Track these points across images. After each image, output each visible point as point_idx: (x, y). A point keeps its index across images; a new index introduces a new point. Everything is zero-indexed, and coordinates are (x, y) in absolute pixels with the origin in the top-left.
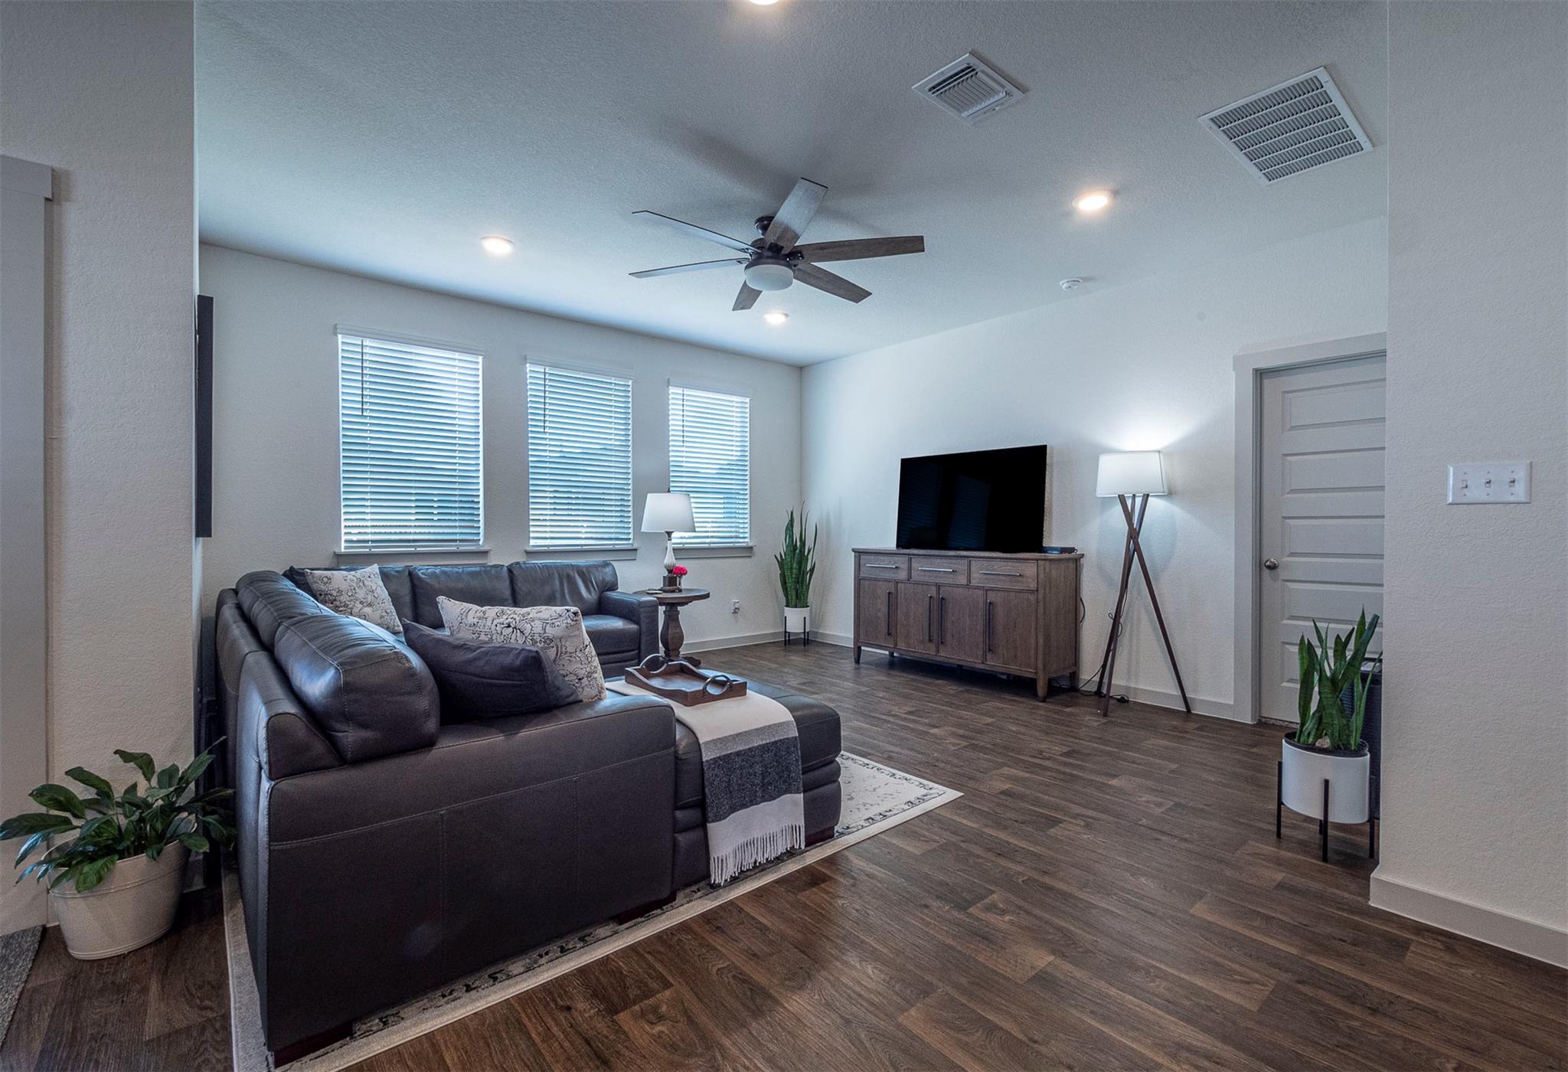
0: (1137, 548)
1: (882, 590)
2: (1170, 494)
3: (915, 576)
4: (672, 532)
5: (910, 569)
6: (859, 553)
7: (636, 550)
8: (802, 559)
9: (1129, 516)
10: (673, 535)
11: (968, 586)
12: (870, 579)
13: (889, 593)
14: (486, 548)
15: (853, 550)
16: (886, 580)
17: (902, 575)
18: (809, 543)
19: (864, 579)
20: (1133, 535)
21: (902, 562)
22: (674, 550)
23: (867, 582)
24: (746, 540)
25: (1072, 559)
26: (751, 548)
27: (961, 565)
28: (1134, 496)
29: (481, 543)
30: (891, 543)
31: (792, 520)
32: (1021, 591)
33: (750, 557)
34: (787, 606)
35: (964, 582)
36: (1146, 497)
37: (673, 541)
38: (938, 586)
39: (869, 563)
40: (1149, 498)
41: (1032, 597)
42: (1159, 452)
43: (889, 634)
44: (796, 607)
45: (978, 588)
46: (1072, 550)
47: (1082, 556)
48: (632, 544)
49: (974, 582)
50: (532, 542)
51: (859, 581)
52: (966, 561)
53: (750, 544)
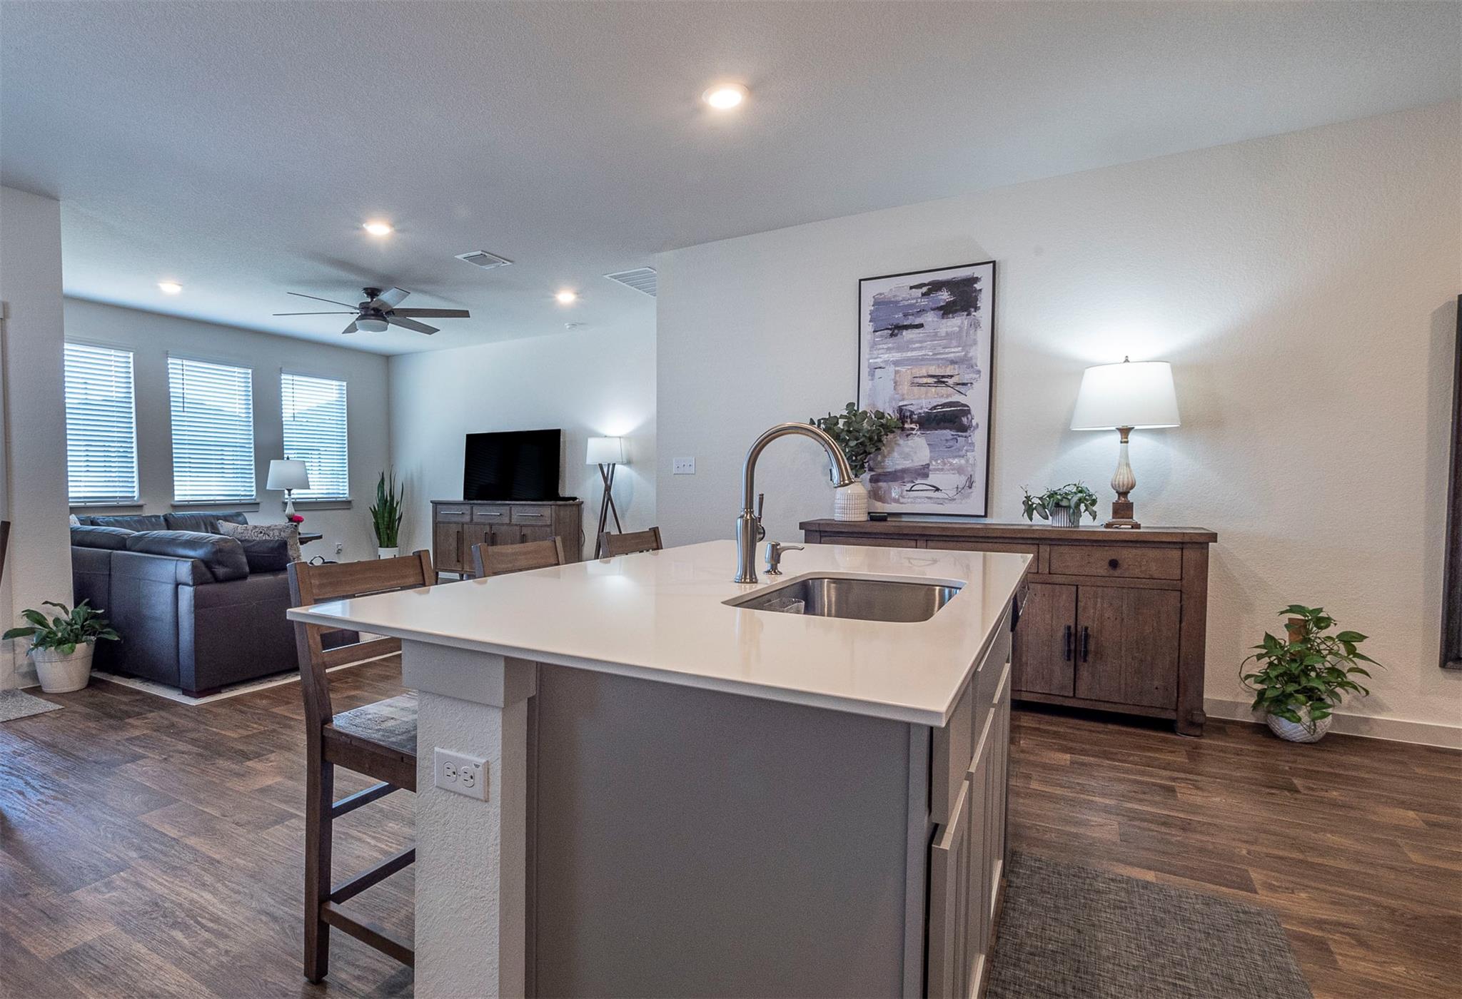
0: (610, 499)
1: (454, 529)
2: (629, 463)
3: (475, 520)
4: (291, 490)
5: (472, 514)
6: (436, 504)
7: (258, 504)
8: (392, 510)
9: (605, 479)
10: (292, 492)
11: (510, 524)
12: (444, 523)
13: (458, 532)
14: (140, 503)
15: (431, 502)
16: (455, 523)
17: (467, 518)
18: (397, 497)
19: (440, 522)
20: (608, 489)
21: (466, 509)
22: (293, 503)
23: (441, 525)
24: (345, 496)
25: (574, 504)
26: (349, 502)
27: (505, 510)
28: (609, 465)
29: (135, 499)
30: (460, 497)
31: (383, 479)
32: (542, 526)
33: (349, 509)
34: (381, 546)
35: (507, 521)
36: (614, 465)
37: (292, 496)
38: (491, 525)
39: (443, 511)
40: (616, 466)
41: (548, 529)
42: (620, 437)
43: (458, 561)
44: (387, 547)
45: (516, 525)
46: (575, 499)
47: (582, 502)
48: (255, 499)
49: (514, 521)
50: (177, 498)
51: (436, 525)
52: (508, 508)
53: (349, 499)
